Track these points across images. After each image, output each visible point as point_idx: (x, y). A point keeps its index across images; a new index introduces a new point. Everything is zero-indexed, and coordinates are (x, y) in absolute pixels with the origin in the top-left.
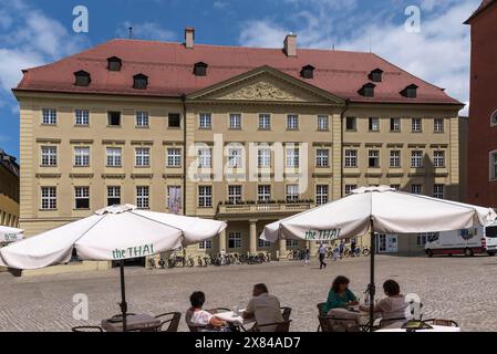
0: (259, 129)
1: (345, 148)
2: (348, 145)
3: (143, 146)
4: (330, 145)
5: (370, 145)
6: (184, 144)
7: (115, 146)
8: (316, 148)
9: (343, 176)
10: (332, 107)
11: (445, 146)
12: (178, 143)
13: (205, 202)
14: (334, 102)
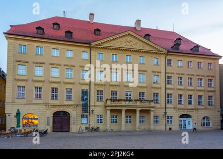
0: (126, 63)
1: (167, 75)
2: (169, 73)
3: (70, 67)
4: (160, 72)
5: (179, 74)
7: (55, 66)
8: (153, 74)
9: (166, 89)
10: (161, 54)
11: (213, 77)
13: (100, 99)
14: (161, 51)
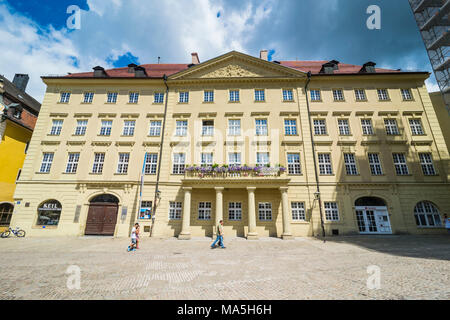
0: (229, 102)
1: (312, 117)
2: (316, 114)
3: (131, 118)
4: (297, 114)
5: (339, 114)
6: (164, 116)
7: (107, 118)
8: (284, 117)
9: (313, 144)
10: (295, 81)
11: (420, 113)
12: (159, 116)
13: (179, 169)
14: (296, 77)
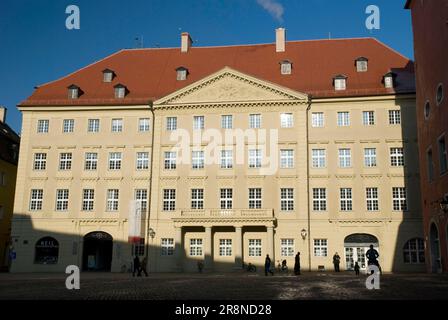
1: (312, 147)
2: (315, 143)
3: (116, 150)
4: (295, 143)
5: (341, 142)
6: (152, 147)
7: (93, 151)
10: (295, 104)
12: (147, 146)
13: (169, 206)
14: (296, 99)
